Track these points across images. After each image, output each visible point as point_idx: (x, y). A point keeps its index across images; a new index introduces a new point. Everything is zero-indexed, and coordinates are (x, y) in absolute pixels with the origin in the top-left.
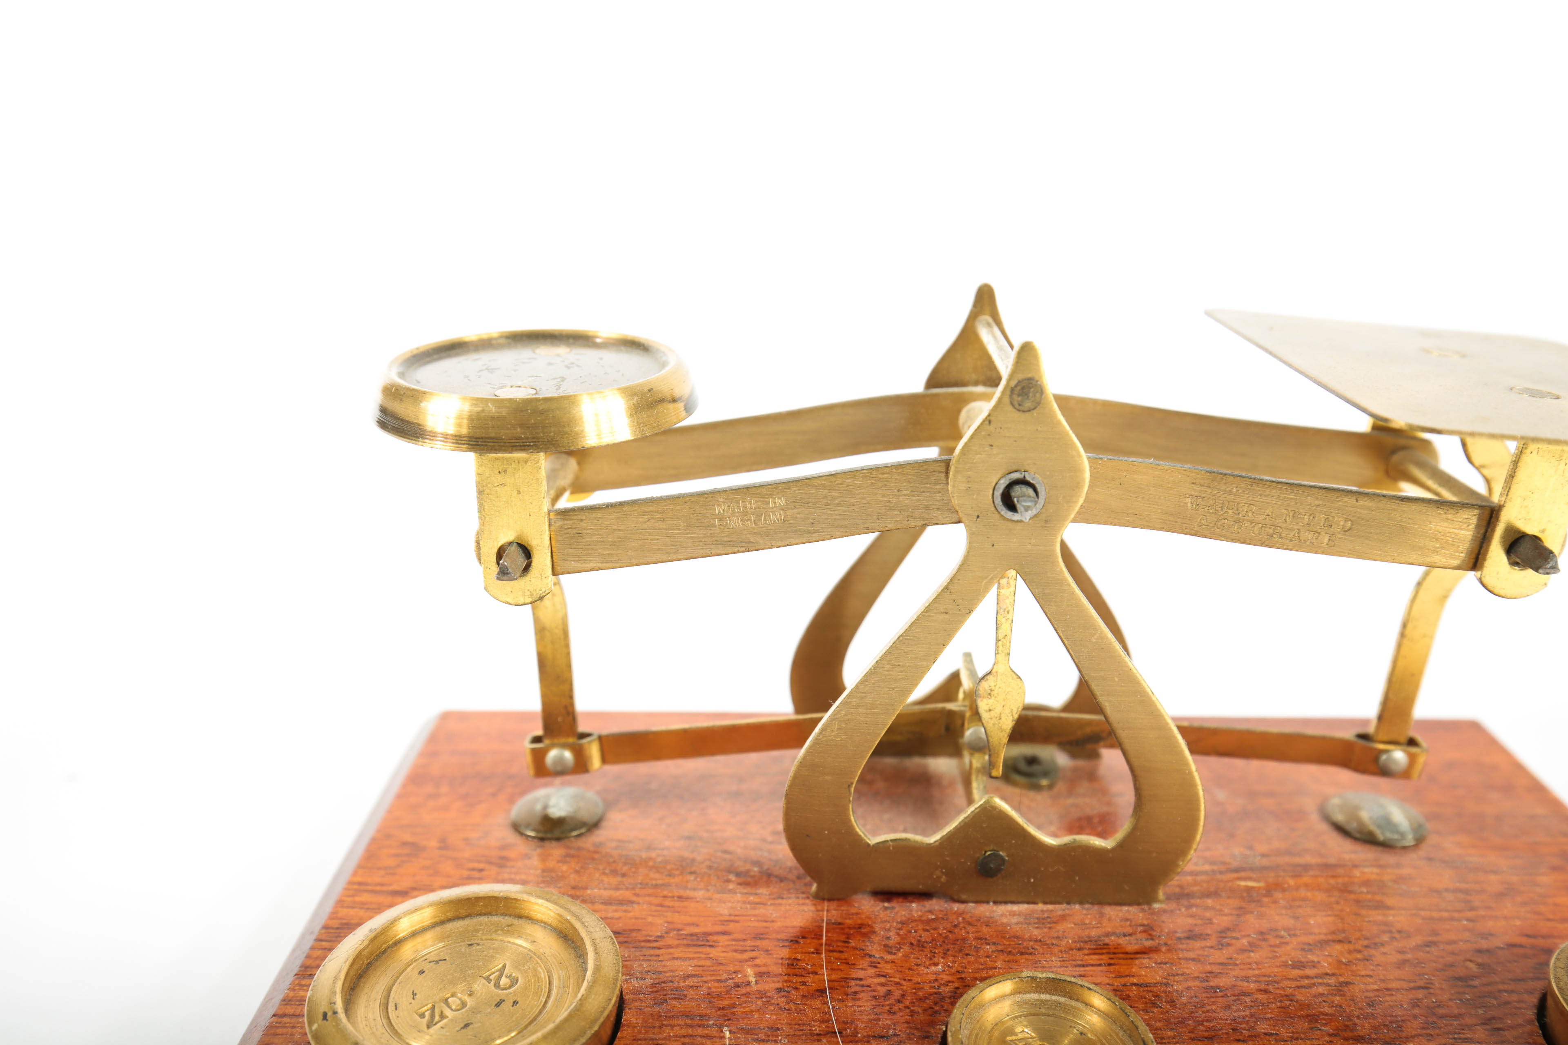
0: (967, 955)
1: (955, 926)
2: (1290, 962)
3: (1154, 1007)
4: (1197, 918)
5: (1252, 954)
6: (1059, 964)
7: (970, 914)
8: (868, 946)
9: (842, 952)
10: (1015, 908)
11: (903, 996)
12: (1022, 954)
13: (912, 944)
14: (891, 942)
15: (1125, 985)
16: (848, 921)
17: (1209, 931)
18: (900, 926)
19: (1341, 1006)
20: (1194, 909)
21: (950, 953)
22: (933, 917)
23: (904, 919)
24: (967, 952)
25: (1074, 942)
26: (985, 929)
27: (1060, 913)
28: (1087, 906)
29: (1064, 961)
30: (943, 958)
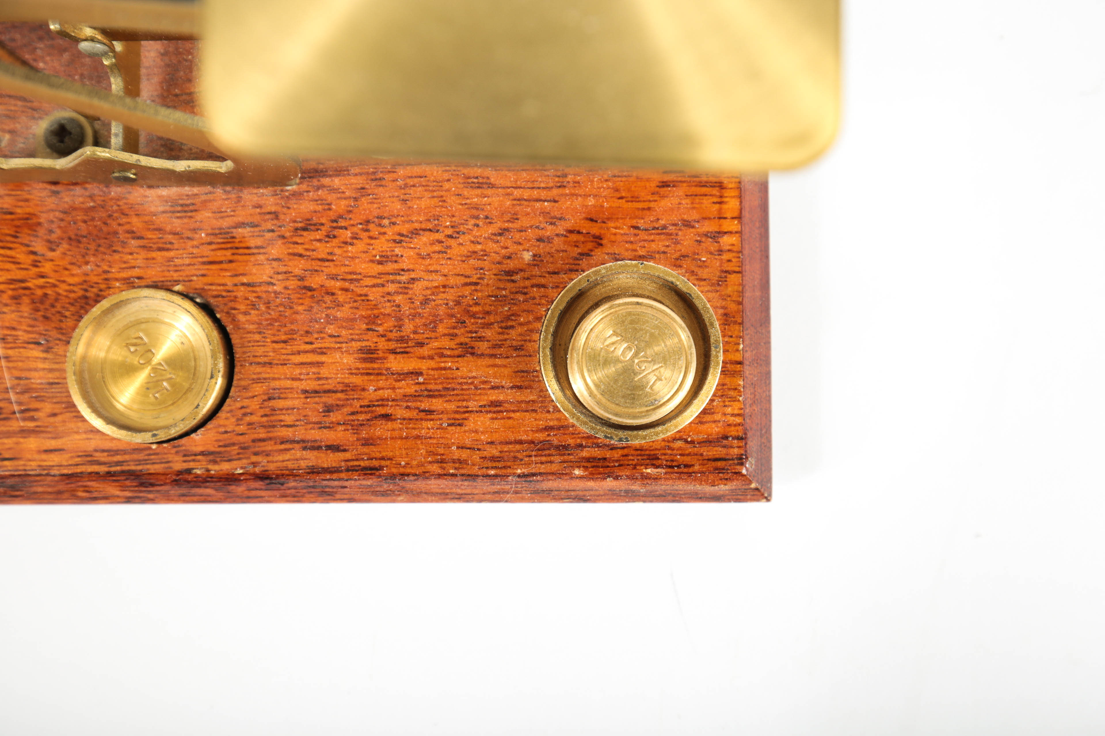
0: (115, 251)
1: (110, 216)
2: (378, 257)
3: (252, 309)
4: (319, 202)
5: (350, 248)
6: (187, 261)
7: (125, 201)
8: (31, 241)
9: (10, 249)
10: (164, 192)
11: (57, 300)
12: (160, 249)
13: (70, 239)
14: (54, 237)
15: (236, 285)
16: (19, 210)
17: (323, 220)
18: (61, 216)
19: (398, 306)
20: (320, 192)
21: (102, 249)
22: (92, 204)
23: (66, 206)
24: (114, 248)
25: (207, 235)
26: (134, 220)
27: (203, 198)
28: (228, 188)
29: (192, 258)
30: (94, 255)
